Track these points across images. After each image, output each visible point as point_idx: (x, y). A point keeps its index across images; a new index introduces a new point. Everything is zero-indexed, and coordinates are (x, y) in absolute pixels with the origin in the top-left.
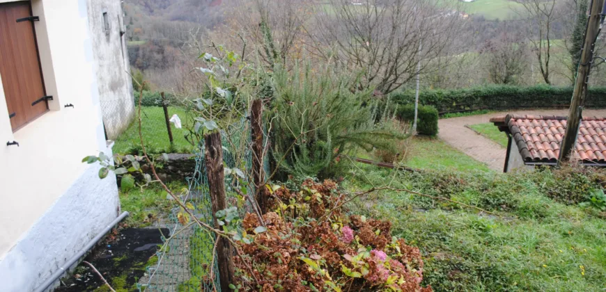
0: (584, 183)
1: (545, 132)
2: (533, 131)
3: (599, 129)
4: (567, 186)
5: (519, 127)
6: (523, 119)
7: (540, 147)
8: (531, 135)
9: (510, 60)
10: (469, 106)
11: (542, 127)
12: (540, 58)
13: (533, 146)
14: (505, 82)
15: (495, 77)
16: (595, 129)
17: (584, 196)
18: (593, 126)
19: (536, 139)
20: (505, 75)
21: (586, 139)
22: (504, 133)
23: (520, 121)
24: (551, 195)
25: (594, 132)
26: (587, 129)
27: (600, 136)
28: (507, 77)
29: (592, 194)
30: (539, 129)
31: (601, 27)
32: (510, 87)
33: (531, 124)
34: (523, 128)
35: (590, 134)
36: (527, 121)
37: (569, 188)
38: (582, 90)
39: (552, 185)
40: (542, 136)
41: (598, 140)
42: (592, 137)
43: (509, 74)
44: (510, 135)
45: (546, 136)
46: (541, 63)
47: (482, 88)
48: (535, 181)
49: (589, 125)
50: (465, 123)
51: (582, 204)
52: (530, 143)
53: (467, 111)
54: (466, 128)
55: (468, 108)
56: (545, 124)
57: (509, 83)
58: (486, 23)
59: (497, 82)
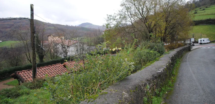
0: (41, 82)
1: (29, 74)
2: (25, 75)
3: (46, 70)
4: (36, 84)
5: (20, 75)
6: (21, 72)
7: (29, 79)
8: (25, 77)
9: (16, 58)
10: (4, 77)
11: (28, 73)
12: (27, 55)
13: (26, 79)
14: (16, 65)
15: (12, 64)
16: (45, 70)
17: (41, 85)
18: (44, 69)
19: (27, 77)
20: (15, 63)
21: (43, 73)
22: (16, 79)
23: (20, 73)
24: (31, 88)
25: (45, 71)
26: (43, 70)
27: (47, 72)
28: (16, 64)
29: (43, 84)
30: (27, 74)
31: (35, 35)
32: (18, 67)
33: (24, 73)
34: (22, 75)
35: (44, 72)
36: (23, 72)
37: (36, 85)
38: (34, 55)
39: (31, 85)
40: (29, 76)
41: (46, 73)
42: (45, 72)
43: (17, 63)
44: (19, 79)
45: (30, 75)
46: (27, 57)
47: (8, 69)
48: (25, 86)
49: (43, 69)
50: (3, 83)
51: (41, 88)
52: (25, 79)
53: (3, 79)
54: (4, 85)
55: (4, 78)
56: (29, 72)
57: (18, 66)
58: (8, 50)
59: (13, 66)
